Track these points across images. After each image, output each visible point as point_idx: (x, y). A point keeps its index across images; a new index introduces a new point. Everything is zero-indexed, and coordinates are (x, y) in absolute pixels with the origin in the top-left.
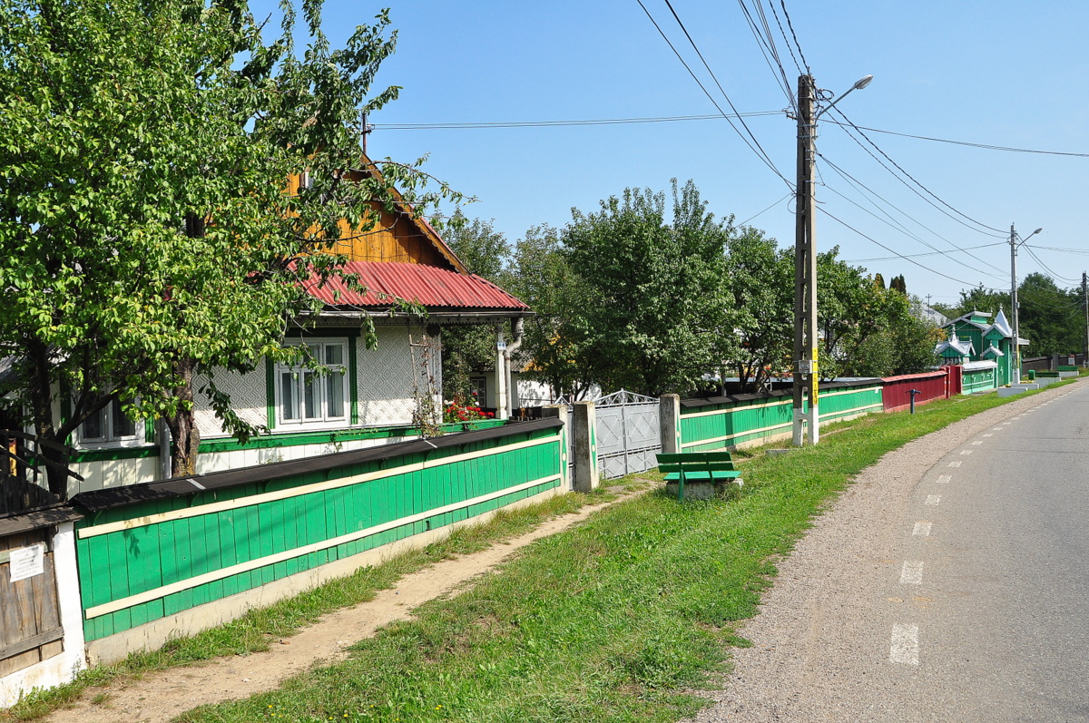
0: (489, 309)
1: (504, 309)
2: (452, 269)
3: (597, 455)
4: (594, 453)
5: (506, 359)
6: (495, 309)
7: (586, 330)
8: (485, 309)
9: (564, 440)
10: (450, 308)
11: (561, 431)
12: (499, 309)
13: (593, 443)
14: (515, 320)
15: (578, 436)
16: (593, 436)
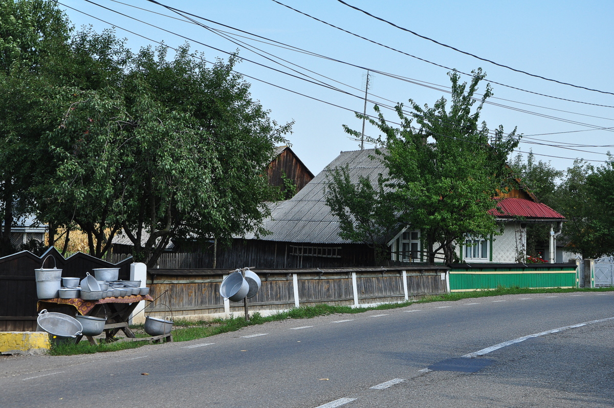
0: (548, 218)
1: (554, 218)
2: (532, 200)
3: (594, 284)
4: (593, 282)
5: (554, 239)
6: (550, 218)
7: (598, 227)
8: (546, 218)
9: (578, 273)
10: (531, 218)
11: (577, 269)
12: (552, 218)
13: (593, 277)
14: (559, 223)
15: (586, 274)
16: (593, 274)
